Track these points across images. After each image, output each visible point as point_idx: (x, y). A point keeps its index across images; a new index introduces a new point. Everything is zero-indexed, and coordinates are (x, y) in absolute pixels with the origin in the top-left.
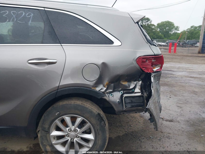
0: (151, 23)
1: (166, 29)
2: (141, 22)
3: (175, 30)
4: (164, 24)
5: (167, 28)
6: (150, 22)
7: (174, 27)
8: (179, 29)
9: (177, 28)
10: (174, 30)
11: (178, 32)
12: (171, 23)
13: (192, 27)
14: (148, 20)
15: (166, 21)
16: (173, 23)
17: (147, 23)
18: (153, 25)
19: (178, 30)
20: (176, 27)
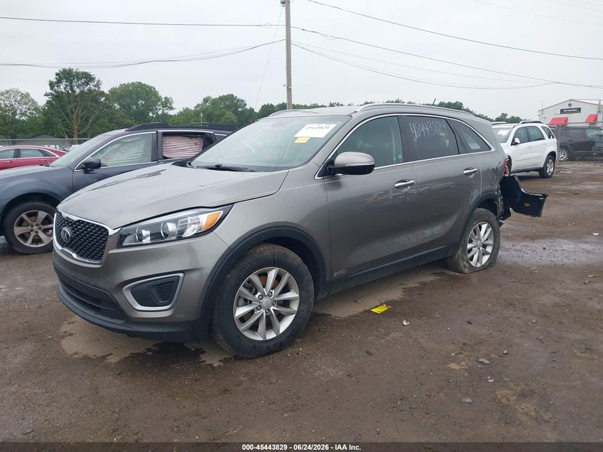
0: (99, 88)
1: (137, 104)
2: (67, 86)
3: (163, 107)
4: (130, 91)
5: (140, 102)
6: (95, 86)
7: (159, 99)
8: (173, 106)
9: (167, 103)
10: (160, 109)
11: (171, 113)
12: (150, 88)
13: (206, 100)
14: (88, 78)
15: (133, 83)
16: (154, 89)
17: (86, 88)
18: (102, 94)
19: (172, 108)
20: (163, 100)
